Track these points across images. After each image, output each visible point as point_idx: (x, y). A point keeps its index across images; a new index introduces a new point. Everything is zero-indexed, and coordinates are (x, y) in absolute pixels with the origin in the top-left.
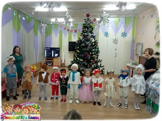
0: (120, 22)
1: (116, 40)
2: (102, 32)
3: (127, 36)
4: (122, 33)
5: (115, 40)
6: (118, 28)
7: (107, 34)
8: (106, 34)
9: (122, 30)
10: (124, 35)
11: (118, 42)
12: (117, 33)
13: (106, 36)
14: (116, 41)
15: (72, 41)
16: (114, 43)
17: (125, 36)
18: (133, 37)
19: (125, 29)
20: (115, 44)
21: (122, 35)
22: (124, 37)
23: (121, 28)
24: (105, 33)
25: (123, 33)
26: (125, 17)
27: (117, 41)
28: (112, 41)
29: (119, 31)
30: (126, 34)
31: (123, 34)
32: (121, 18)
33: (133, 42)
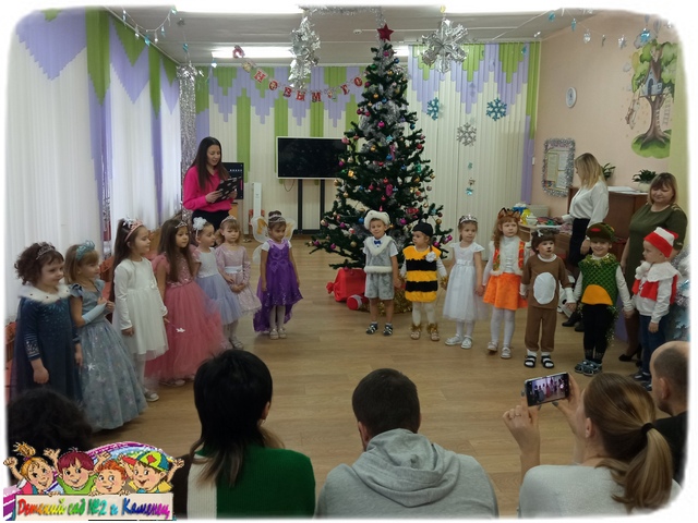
0: (482, 62)
1: (470, 130)
2: (418, 100)
3: (507, 116)
4: (490, 105)
5: (464, 129)
6: (476, 83)
7: (436, 106)
8: (431, 109)
9: (489, 92)
10: (497, 110)
11: (478, 138)
12: (473, 104)
13: (432, 114)
14: (469, 133)
15: (291, 135)
16: (463, 140)
17: (499, 115)
18: (529, 117)
19: (500, 90)
20: (466, 143)
21: (491, 109)
22: (495, 118)
23: (486, 84)
24: (430, 104)
25: (494, 105)
26: (500, 44)
27: (472, 135)
28: (455, 134)
29: (480, 95)
30: (505, 106)
31: (492, 107)
32: (488, 46)
33: (530, 136)
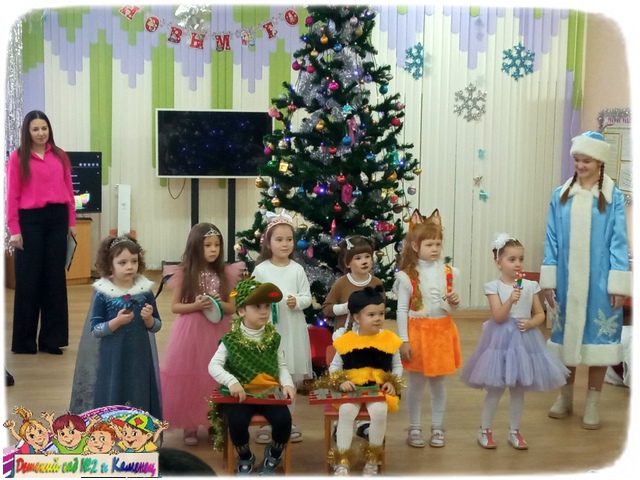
2: (390, 47)
6: (484, 18)
7: (419, 57)
8: (411, 61)
9: (507, 32)
11: (489, 109)
12: (479, 54)
13: (413, 70)
14: (475, 101)
18: (572, 74)
19: (524, 30)
20: (470, 118)
22: (516, 76)
23: (500, 20)
24: (409, 53)
25: (514, 54)
27: (479, 104)
28: (451, 103)
29: (492, 39)
30: (531, 57)
31: (511, 57)
33: (574, 104)
